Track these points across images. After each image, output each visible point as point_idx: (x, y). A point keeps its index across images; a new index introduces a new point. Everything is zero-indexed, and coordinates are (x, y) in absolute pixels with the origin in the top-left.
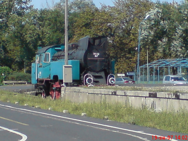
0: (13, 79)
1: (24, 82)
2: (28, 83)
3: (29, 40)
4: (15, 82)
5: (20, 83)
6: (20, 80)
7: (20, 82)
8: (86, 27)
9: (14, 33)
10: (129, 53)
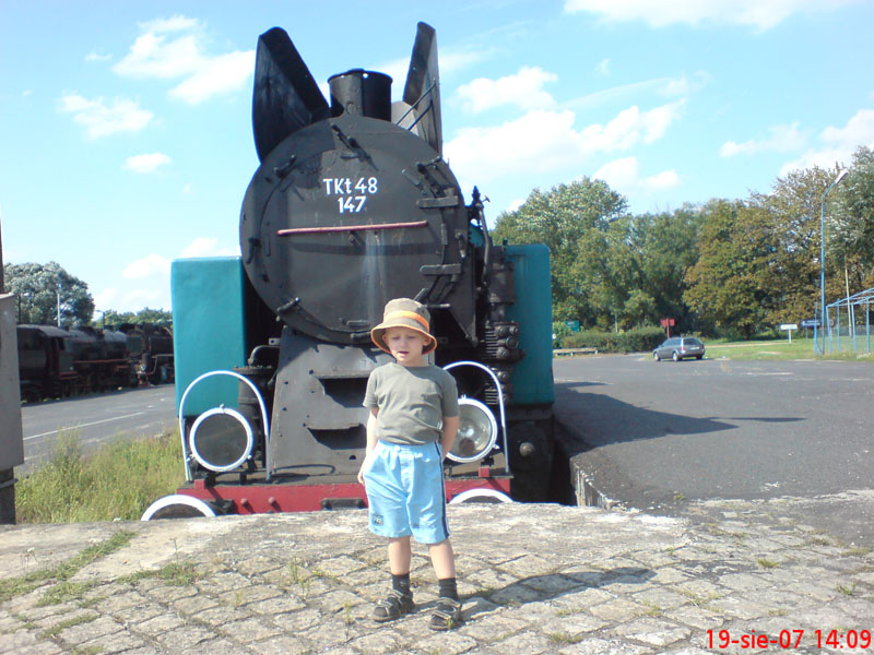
0: (571, 346)
1: (591, 350)
2: (599, 351)
3: (615, 270)
4: (575, 350)
5: (585, 353)
6: (584, 346)
7: (583, 350)
8: (719, 239)
9: (590, 261)
10: (811, 282)
